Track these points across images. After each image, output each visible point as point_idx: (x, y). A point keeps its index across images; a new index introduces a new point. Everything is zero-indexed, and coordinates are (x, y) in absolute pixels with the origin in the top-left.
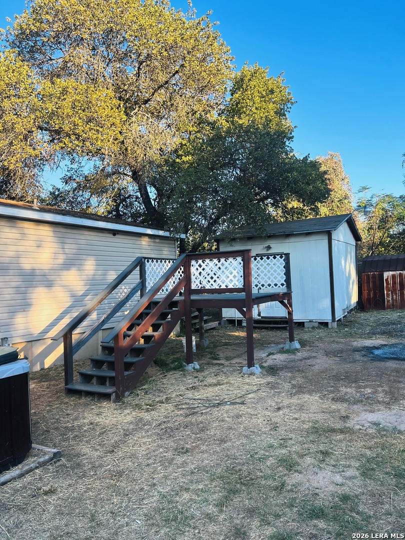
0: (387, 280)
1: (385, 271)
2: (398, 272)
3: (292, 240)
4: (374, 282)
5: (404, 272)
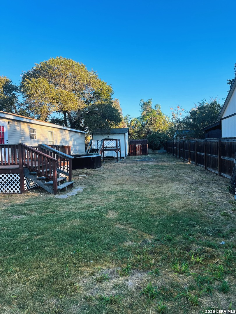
0: (137, 147)
3: (115, 135)
4: (133, 147)
5: (141, 145)
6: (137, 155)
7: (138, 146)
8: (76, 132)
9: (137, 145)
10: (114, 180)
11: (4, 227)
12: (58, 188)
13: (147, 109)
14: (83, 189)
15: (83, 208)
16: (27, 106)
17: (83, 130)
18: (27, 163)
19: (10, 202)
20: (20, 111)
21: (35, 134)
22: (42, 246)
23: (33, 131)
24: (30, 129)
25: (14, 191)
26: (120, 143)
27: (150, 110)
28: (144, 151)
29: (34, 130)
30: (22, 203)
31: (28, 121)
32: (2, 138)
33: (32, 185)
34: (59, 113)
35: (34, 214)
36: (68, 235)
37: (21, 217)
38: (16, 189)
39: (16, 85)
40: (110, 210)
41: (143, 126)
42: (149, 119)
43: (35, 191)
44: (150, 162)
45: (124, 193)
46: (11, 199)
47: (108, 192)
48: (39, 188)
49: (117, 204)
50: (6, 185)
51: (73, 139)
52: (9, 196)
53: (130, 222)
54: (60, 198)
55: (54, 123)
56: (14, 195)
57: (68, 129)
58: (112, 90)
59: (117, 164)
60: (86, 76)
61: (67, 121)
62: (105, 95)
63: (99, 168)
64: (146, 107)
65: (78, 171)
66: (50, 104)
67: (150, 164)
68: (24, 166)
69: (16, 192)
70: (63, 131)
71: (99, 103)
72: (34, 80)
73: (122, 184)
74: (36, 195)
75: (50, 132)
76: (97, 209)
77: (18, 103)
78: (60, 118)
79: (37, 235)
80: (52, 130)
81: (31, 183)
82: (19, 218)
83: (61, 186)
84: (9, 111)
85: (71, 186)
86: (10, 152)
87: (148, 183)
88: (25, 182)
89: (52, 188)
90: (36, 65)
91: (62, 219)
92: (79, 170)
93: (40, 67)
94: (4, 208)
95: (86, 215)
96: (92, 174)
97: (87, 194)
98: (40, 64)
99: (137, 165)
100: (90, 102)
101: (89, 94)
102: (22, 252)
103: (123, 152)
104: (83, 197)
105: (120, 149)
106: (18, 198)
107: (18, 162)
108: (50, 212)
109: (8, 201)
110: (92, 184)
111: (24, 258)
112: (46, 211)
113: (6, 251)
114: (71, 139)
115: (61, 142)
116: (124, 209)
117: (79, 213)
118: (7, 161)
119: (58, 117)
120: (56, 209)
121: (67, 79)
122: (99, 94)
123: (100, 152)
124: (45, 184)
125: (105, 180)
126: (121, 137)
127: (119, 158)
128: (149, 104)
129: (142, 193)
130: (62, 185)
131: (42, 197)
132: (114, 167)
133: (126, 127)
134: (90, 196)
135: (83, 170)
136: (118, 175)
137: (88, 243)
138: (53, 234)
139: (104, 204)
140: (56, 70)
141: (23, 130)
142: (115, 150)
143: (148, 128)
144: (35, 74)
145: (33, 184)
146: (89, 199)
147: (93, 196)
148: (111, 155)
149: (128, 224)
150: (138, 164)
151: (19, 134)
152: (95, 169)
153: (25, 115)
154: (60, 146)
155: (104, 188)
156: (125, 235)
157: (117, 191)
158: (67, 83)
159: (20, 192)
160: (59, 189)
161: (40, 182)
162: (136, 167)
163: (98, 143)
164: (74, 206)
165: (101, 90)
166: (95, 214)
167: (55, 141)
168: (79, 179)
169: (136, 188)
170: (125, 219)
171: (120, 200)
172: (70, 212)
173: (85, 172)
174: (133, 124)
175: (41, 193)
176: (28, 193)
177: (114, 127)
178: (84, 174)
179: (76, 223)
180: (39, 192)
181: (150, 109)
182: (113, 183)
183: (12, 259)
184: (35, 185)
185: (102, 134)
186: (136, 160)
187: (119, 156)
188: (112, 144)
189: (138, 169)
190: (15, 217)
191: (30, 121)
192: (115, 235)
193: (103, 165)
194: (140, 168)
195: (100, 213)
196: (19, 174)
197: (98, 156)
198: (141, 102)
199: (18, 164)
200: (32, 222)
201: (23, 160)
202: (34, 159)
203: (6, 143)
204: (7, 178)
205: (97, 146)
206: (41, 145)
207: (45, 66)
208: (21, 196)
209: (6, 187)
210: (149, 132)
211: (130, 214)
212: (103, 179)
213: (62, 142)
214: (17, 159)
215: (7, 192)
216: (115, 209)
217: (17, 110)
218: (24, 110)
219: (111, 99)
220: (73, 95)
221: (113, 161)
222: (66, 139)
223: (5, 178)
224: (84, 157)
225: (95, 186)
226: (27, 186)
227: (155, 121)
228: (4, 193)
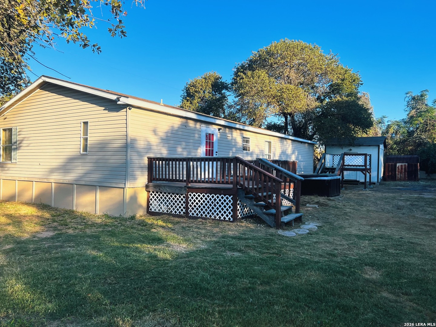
0: (398, 167)
1: (398, 163)
2: (404, 164)
3: (362, 147)
4: (392, 168)
5: (407, 164)
6: (398, 180)
7: (401, 166)
8: (302, 142)
9: (398, 165)
10: (365, 218)
11: (218, 264)
12: (282, 220)
13: (419, 107)
14: (317, 226)
15: (321, 256)
16: (238, 109)
17: (311, 140)
18: (242, 183)
19: (221, 232)
20: (229, 115)
21: (249, 145)
22: (270, 303)
23: (246, 140)
24: (244, 138)
25: (225, 218)
26: (370, 159)
27: (423, 108)
28: (411, 175)
29: (248, 139)
30: (235, 236)
31: (241, 127)
32: (211, 149)
33: (246, 212)
34: (278, 116)
35: (252, 253)
36: (305, 293)
37: (236, 254)
38: (227, 216)
39: (227, 82)
40: (366, 265)
41: (410, 134)
42: (421, 123)
43: (250, 220)
44: (426, 194)
45: (387, 240)
46: (221, 228)
47: (357, 235)
48: (255, 218)
49: (378, 257)
50: (215, 208)
51: (297, 152)
52: (218, 223)
53: (406, 291)
54: (285, 235)
55: (271, 130)
56: (225, 223)
57: (291, 138)
58: (361, 79)
59: (364, 192)
60: (321, 62)
61: (288, 127)
62: (347, 88)
63: (336, 197)
64: (416, 103)
65: (304, 199)
66: (269, 104)
67: (425, 197)
68: (238, 187)
69: (227, 219)
70: (284, 140)
71: (338, 100)
72: (249, 73)
73: (379, 225)
74: (252, 226)
75: (267, 141)
76: (343, 260)
77: (227, 104)
78: (279, 122)
79: (261, 284)
80: (270, 139)
81: (246, 209)
82: (235, 256)
83: (286, 219)
84: (217, 115)
85: (299, 221)
86: (219, 167)
87: (428, 228)
88: (238, 206)
89: (273, 219)
90: (253, 54)
91: (292, 266)
92: (307, 198)
93: (258, 55)
94: (215, 239)
95: (328, 267)
96: (327, 205)
97: (324, 235)
98: (258, 52)
99: (401, 197)
100: (324, 100)
101: (323, 87)
102: (244, 305)
103: (374, 174)
104: (318, 239)
105: (370, 169)
106: (229, 227)
107: (232, 181)
108: (273, 253)
109: (217, 229)
110: (330, 220)
111: (248, 314)
112: (268, 251)
113: (224, 299)
114: (293, 152)
115: (280, 156)
116: (390, 268)
117: (317, 262)
118: (215, 178)
119: (276, 122)
120: (282, 251)
121: (294, 68)
122: (339, 86)
123: (337, 172)
124: (265, 213)
125: (350, 216)
126: (372, 151)
127: (367, 184)
128: (422, 99)
129: (420, 244)
130: (286, 217)
131: (261, 231)
132: (361, 197)
133: (380, 135)
134: (329, 238)
135: (312, 197)
136: (370, 211)
137: (338, 312)
138: (283, 287)
139: (353, 254)
140: (279, 58)
141: (235, 140)
142: (362, 170)
143: (420, 137)
144: (252, 66)
145: (248, 211)
146: (329, 242)
147: (334, 239)
148: (353, 178)
149: (403, 294)
150: (403, 195)
151: (231, 144)
152: (331, 198)
153: (235, 120)
154: (283, 161)
155: (351, 229)
156: (401, 312)
157: (374, 237)
158: (293, 75)
159: (232, 219)
160: (283, 222)
161: (258, 209)
162: (401, 200)
163: (335, 159)
164: (307, 250)
165: (343, 80)
166: (342, 267)
167: (273, 155)
168: (307, 210)
169: (407, 236)
170: (395, 284)
171: (381, 252)
172: (303, 259)
173: (316, 200)
174: (391, 131)
175: (258, 225)
176: (242, 222)
177: (361, 134)
178: (314, 204)
179: (314, 276)
180: (255, 223)
181: (424, 106)
182: (363, 222)
183: (232, 312)
184: (250, 212)
185: (341, 145)
186: (398, 188)
187: (368, 180)
188: (359, 161)
189: (404, 204)
190: (229, 254)
191: (243, 127)
192: (382, 308)
193: (342, 192)
194: (409, 203)
195: (350, 268)
196: (232, 196)
197: (335, 178)
198: (408, 95)
199: (231, 183)
200: (252, 264)
201: (238, 178)
202: (246, 177)
203: (215, 156)
204: (218, 200)
205: (331, 163)
206: (259, 160)
207: (265, 54)
208: (233, 226)
209: (215, 211)
210: (421, 143)
211: (405, 279)
212: (346, 215)
213: (282, 156)
214: (227, 176)
215: (216, 218)
216: (375, 265)
217: (226, 114)
218: (233, 113)
219: (357, 93)
220: (301, 90)
221: (357, 187)
222: (287, 152)
223: (215, 200)
224: (314, 178)
225: (334, 224)
226: (241, 213)
227: (433, 126)
228: (213, 219)
